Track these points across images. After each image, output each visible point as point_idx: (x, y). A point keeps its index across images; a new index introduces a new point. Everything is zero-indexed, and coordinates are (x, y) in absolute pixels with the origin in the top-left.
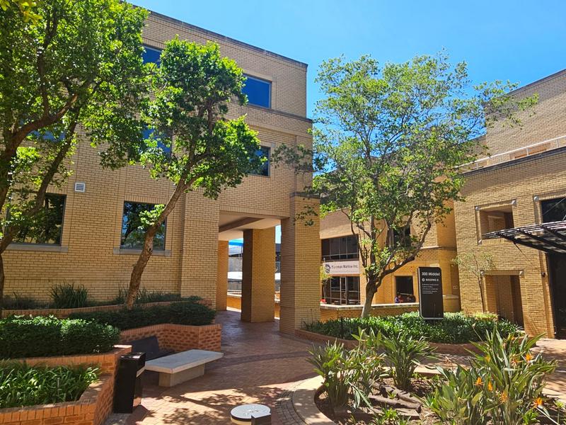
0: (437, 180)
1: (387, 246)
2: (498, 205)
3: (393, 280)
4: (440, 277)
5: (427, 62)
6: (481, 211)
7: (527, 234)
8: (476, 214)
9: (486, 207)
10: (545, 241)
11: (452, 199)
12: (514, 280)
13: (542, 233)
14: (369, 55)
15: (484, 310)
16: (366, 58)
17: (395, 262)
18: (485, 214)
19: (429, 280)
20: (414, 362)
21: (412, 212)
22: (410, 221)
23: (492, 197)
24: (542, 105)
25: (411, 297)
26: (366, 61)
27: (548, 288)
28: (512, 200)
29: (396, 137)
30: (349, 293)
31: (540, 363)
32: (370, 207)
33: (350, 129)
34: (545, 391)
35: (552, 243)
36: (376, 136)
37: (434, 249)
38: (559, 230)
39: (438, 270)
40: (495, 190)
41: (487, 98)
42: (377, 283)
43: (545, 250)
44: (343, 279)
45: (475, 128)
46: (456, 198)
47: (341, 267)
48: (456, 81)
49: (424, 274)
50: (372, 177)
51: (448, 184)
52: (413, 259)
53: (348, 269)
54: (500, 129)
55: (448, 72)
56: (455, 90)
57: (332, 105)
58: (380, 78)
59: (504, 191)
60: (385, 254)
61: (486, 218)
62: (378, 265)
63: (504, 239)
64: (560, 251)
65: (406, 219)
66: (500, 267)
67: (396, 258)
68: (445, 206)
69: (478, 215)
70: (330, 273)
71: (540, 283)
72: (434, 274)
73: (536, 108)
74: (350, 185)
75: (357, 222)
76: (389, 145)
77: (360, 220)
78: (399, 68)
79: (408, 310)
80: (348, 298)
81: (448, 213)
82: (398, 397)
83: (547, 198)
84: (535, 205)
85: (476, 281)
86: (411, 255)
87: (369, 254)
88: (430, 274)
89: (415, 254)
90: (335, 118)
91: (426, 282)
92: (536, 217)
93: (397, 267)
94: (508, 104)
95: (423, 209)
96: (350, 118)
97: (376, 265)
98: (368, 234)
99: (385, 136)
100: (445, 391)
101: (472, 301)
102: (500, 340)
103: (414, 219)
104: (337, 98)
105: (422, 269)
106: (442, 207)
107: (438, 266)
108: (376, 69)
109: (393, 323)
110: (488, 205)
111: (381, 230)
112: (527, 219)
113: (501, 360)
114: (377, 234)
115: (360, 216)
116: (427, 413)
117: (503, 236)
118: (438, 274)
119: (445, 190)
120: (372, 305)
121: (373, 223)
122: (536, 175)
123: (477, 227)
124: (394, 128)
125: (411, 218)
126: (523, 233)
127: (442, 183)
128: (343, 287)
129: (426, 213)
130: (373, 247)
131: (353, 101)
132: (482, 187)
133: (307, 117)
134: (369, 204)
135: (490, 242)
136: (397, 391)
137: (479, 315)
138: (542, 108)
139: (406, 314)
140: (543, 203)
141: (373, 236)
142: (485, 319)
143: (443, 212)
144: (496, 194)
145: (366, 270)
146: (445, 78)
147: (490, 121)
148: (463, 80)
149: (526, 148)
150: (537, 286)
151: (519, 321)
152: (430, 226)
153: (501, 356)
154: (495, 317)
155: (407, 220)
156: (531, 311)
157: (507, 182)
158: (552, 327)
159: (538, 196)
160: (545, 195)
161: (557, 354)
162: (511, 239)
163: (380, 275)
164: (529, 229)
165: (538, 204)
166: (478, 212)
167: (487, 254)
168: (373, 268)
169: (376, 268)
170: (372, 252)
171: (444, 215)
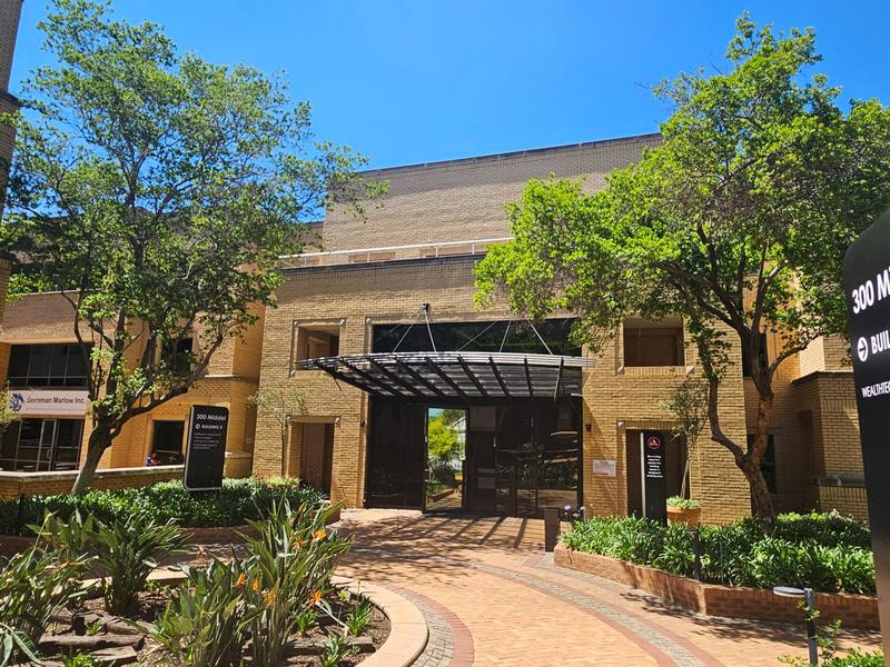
0: (240, 268)
1: (143, 366)
2: (324, 324)
3: (150, 427)
4: (225, 423)
5: (256, 79)
6: (300, 328)
7: (351, 367)
8: (293, 332)
9: (308, 324)
10: (370, 379)
11: (259, 302)
12: (327, 430)
13: (368, 367)
14: (160, 26)
15: (283, 474)
16: (155, 30)
17: (152, 395)
18: (305, 333)
19: (207, 427)
20: (147, 563)
21: (194, 313)
22: (189, 328)
23: (317, 311)
24: (394, 201)
25: (175, 456)
26: (153, 34)
27: (365, 441)
28: (340, 319)
29: (188, 183)
30: (57, 451)
31: (334, 541)
32: (118, 293)
33: (100, 143)
34: (336, 580)
35: (377, 382)
36: (152, 172)
37: (226, 378)
38: (388, 365)
39: (224, 411)
40: (323, 301)
41: (330, 166)
42: (112, 431)
43: (369, 390)
44: (49, 423)
45: (309, 205)
46: (266, 301)
47: (48, 401)
48: (293, 127)
49: (200, 417)
50: (132, 240)
51: (258, 279)
52: (184, 390)
53: (63, 405)
54: (342, 218)
55: (285, 108)
56: (291, 140)
57: (69, 85)
58: (174, 74)
59: (333, 305)
60: (136, 379)
61: (306, 339)
62: (121, 398)
63: (323, 372)
64: (385, 393)
65: (182, 323)
66: (312, 412)
67: (155, 388)
68: (248, 312)
69: (297, 333)
70: (21, 412)
71: (357, 434)
72: (216, 418)
73: (389, 203)
74: (83, 247)
75: (90, 318)
76: (173, 193)
77: (96, 314)
78: (209, 70)
79: (166, 477)
80: (55, 459)
81: (252, 323)
82: (106, 629)
83: (381, 322)
84: (366, 329)
85: (278, 429)
86: (183, 384)
87: (106, 378)
88: (210, 417)
89: (189, 383)
90: (69, 112)
91: (201, 430)
92: (366, 345)
93: (155, 403)
94: (354, 184)
95: (214, 310)
96: (105, 123)
97: (115, 397)
98: (109, 342)
99: (168, 175)
100: (184, 604)
101: (269, 460)
102: (289, 514)
103: (195, 324)
104: (85, 77)
105: (199, 409)
106: (243, 311)
107: (227, 405)
108: (170, 55)
109: (131, 502)
110: (311, 321)
111: (133, 337)
112: (354, 347)
113: (280, 542)
114: (126, 343)
115: (96, 306)
116: (153, 647)
117: (322, 367)
118: (223, 418)
119: (252, 287)
120: (97, 471)
121: (121, 323)
122: (373, 289)
123: (292, 352)
124: (186, 167)
125: (191, 322)
126: (347, 365)
127: (250, 274)
128: (47, 439)
129: (218, 317)
130: (114, 366)
131: (114, 93)
132: (307, 294)
133: (10, 91)
134: (118, 289)
135: (306, 375)
136: (107, 619)
137: (275, 480)
138: (392, 204)
139: (161, 484)
140: (376, 328)
141: (118, 346)
142: (281, 486)
143: (245, 320)
144: (324, 308)
145: (94, 407)
146: (280, 117)
147: (330, 200)
148: (304, 129)
149: (369, 251)
150: (353, 438)
151: (325, 487)
152: (220, 339)
153: (281, 537)
154: (295, 484)
155: (184, 326)
156: (342, 473)
157: (339, 292)
158: (362, 492)
159: (372, 318)
160: (379, 318)
161: (362, 528)
162: (332, 372)
163: (120, 417)
164: (354, 359)
165: (370, 329)
166: (297, 329)
167: (299, 391)
168: (107, 403)
169: (114, 403)
170: (111, 375)
171: (244, 324)
